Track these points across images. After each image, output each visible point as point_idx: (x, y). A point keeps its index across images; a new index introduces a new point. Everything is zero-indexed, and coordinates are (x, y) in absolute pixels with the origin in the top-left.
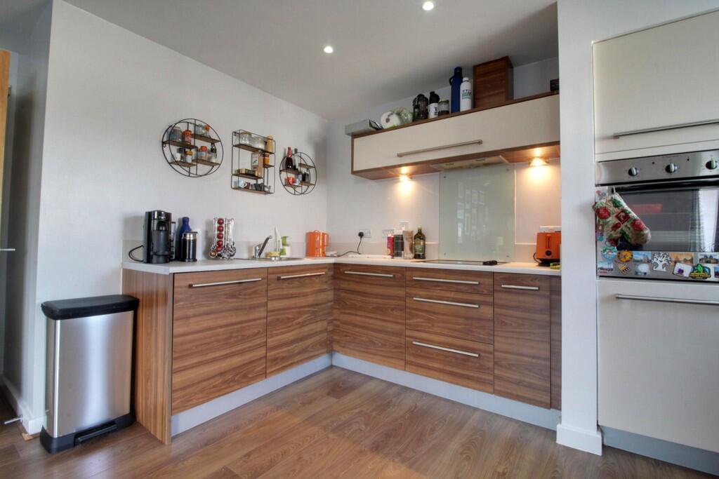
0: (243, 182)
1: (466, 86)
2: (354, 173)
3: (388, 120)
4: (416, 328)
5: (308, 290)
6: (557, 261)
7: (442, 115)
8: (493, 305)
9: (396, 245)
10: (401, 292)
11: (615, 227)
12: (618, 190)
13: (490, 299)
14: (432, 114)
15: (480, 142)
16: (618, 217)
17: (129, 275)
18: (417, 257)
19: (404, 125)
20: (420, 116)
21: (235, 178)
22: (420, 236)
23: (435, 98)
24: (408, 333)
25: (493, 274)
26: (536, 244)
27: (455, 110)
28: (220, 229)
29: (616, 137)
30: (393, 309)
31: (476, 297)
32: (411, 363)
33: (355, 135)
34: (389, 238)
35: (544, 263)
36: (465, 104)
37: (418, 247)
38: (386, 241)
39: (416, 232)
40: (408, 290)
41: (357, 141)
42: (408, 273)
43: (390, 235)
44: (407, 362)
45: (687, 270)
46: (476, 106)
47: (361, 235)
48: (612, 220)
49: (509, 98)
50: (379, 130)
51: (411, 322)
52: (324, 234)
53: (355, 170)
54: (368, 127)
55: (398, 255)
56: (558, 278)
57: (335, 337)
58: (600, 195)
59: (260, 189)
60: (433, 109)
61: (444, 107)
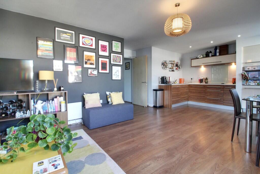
0: (171, 70)
1: (218, 51)
2: (191, 67)
3: (200, 57)
4: (207, 95)
5: (185, 89)
6: (235, 83)
7: (212, 56)
8: (223, 91)
9: (201, 81)
10: (204, 89)
11: (244, 77)
12: (246, 72)
13: (223, 90)
14: (210, 56)
15: (221, 62)
16: (245, 76)
17: (159, 86)
18: (206, 83)
19: (203, 57)
20: (207, 55)
21: (170, 69)
22: (207, 79)
23: (211, 52)
24: (206, 96)
25: (223, 85)
26: (232, 80)
27: (215, 55)
28: (169, 79)
29: (246, 63)
30: (202, 92)
31: (220, 89)
32: (206, 102)
33: (192, 59)
34: (199, 80)
35: (234, 83)
36: (218, 54)
37: (206, 81)
38: (198, 80)
39: (205, 78)
40: (206, 89)
41: (192, 60)
42: (206, 86)
43: (200, 79)
44: (205, 101)
45: (256, 84)
46: (220, 55)
47: (192, 79)
48: (244, 76)
49: (227, 53)
50: (198, 58)
51: (207, 94)
52: (183, 79)
53: (192, 66)
54: (196, 58)
55: (201, 83)
56: (235, 86)
57: (189, 98)
58: (243, 72)
59: (173, 71)
60: (210, 54)
61: (213, 54)
